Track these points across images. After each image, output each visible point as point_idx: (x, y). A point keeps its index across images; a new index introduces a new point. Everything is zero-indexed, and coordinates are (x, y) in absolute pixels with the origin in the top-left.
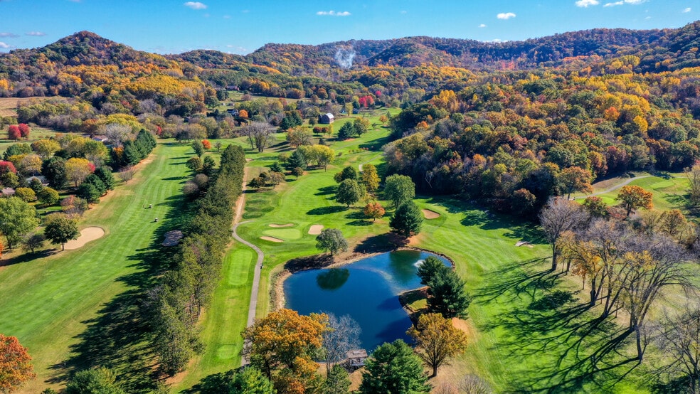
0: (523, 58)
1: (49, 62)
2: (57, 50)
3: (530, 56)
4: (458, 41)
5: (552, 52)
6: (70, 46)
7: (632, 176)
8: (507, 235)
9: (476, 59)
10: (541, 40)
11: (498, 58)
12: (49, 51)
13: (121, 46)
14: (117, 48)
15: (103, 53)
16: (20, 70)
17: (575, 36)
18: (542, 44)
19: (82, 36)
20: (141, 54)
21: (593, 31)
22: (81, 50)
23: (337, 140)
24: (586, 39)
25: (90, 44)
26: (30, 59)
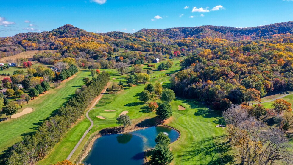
0: (254, 35)
1: (53, 36)
2: (56, 32)
3: (258, 34)
4: (225, 27)
5: (268, 32)
6: (62, 30)
7: (287, 93)
8: (215, 122)
9: (233, 35)
10: (264, 27)
11: (243, 35)
12: (53, 32)
13: (81, 30)
14: (79, 31)
15: (74, 33)
16: (41, 40)
17: (279, 25)
18: (263, 29)
19: (66, 26)
20: (88, 33)
21: (289, 23)
22: (65, 32)
23: (156, 70)
24: (284, 26)
25: (69, 29)
26: (46, 35)
